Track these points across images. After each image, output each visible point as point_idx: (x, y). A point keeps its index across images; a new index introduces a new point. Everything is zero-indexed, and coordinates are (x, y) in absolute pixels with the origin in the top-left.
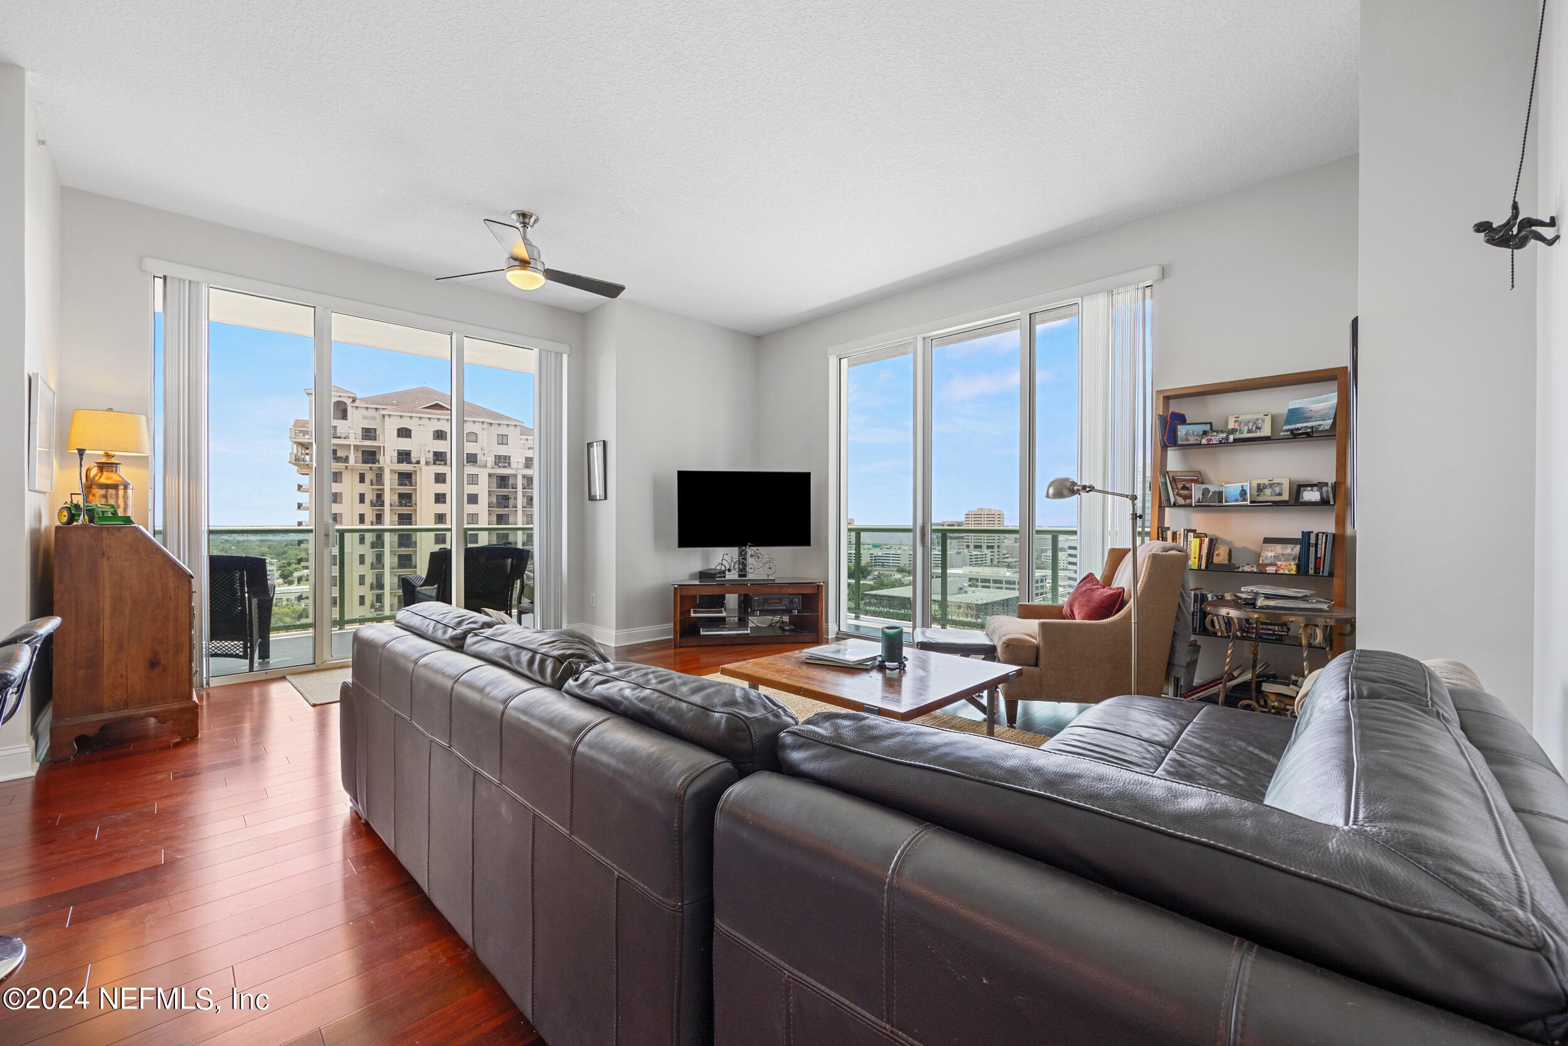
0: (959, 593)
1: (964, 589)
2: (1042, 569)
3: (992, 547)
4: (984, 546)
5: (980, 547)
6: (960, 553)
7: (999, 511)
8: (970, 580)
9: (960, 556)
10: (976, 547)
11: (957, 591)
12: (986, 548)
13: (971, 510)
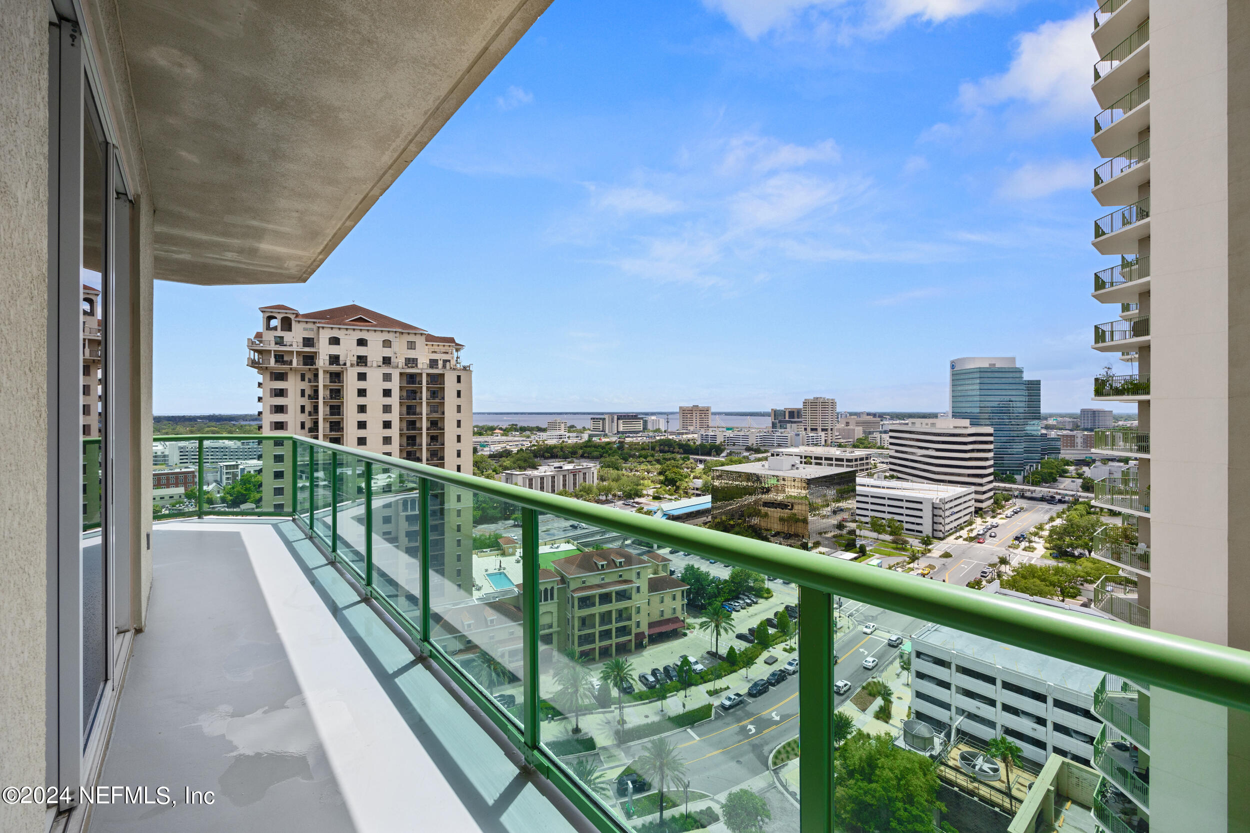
1: (797, 466)
2: (869, 448)
3: (826, 430)
4: (819, 429)
5: (816, 430)
6: (799, 435)
7: (832, 400)
8: (804, 458)
9: (799, 437)
10: (812, 430)
11: (790, 467)
12: (821, 430)
13: (808, 400)
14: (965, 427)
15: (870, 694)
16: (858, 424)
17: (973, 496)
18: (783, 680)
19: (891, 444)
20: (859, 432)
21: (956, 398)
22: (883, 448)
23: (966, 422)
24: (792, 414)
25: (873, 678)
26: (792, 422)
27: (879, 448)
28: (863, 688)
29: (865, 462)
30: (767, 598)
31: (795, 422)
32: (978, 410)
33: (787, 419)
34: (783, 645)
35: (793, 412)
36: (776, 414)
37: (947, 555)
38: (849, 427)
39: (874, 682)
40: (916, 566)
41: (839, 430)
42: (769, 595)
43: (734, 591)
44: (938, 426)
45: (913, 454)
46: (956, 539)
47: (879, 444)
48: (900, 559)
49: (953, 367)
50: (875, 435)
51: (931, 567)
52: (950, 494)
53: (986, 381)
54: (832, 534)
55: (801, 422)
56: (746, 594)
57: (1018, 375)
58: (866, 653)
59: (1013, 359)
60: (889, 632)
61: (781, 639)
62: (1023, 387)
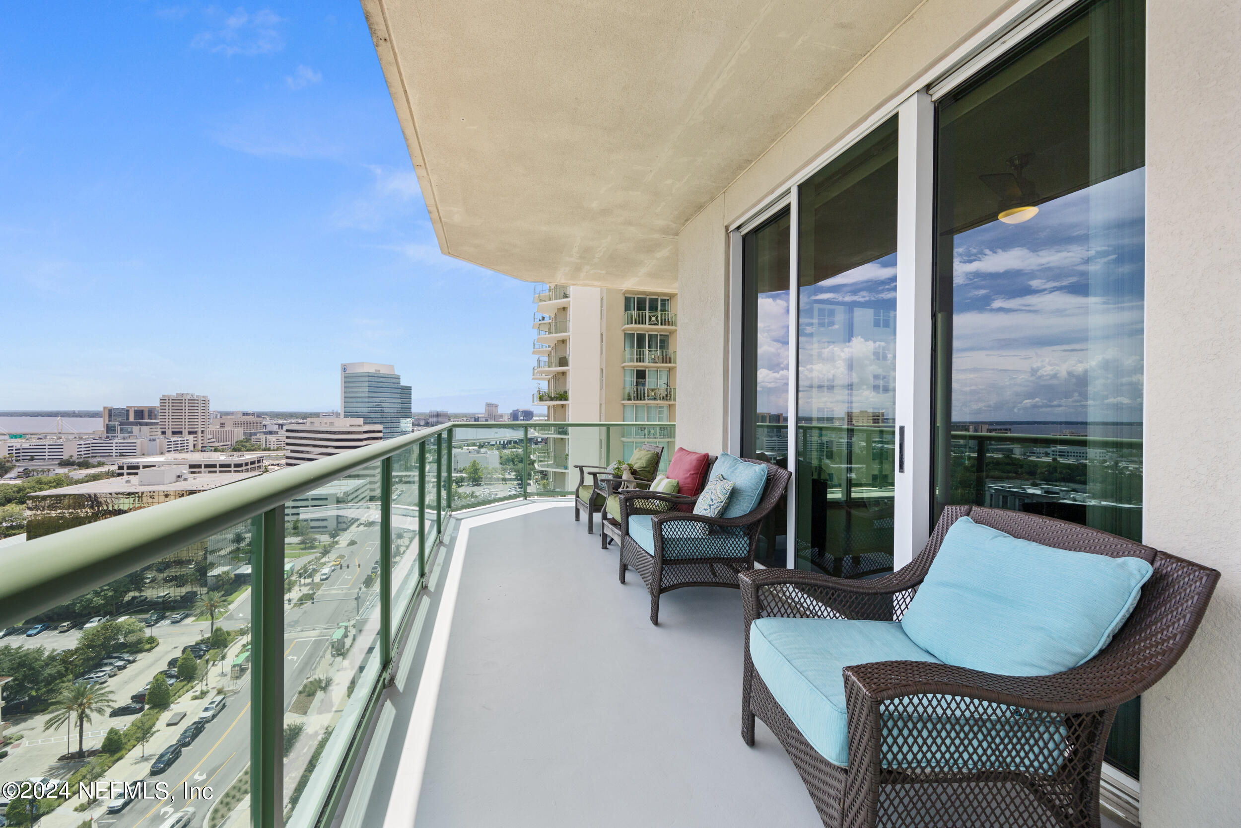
0: (177, 481)
1: (184, 477)
2: (253, 450)
3: (196, 433)
4: (185, 432)
5: (181, 433)
6: (154, 440)
7: (203, 397)
8: (191, 466)
9: (154, 443)
10: (174, 433)
11: (174, 479)
12: (187, 433)
13: (169, 396)
14: (359, 426)
15: (309, 695)
16: (236, 424)
17: (368, 486)
18: (201, 732)
19: (287, 444)
20: (238, 434)
21: (347, 399)
22: (269, 450)
23: (360, 421)
24: (139, 413)
25: (307, 678)
26: (141, 424)
27: (265, 450)
28: (300, 693)
29: (256, 465)
30: (149, 650)
31: (147, 424)
32: (366, 410)
33: (132, 419)
34: (191, 694)
35: (142, 411)
36: (112, 413)
37: (353, 543)
38: (226, 429)
39: (311, 682)
40: (327, 560)
41: (212, 432)
42: (153, 645)
43: (93, 659)
44: (336, 424)
45: (308, 452)
46: (358, 527)
47: (264, 446)
48: (312, 557)
49: (344, 370)
50: (258, 436)
51: (341, 557)
52: (352, 487)
53: (373, 384)
54: (228, 550)
55: (157, 424)
56: (115, 655)
57: (394, 380)
58: (295, 658)
59: (392, 367)
60: (314, 630)
61: (185, 688)
62: (399, 391)
